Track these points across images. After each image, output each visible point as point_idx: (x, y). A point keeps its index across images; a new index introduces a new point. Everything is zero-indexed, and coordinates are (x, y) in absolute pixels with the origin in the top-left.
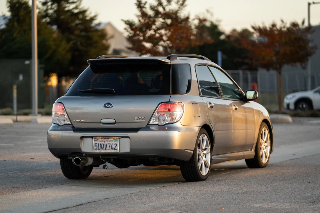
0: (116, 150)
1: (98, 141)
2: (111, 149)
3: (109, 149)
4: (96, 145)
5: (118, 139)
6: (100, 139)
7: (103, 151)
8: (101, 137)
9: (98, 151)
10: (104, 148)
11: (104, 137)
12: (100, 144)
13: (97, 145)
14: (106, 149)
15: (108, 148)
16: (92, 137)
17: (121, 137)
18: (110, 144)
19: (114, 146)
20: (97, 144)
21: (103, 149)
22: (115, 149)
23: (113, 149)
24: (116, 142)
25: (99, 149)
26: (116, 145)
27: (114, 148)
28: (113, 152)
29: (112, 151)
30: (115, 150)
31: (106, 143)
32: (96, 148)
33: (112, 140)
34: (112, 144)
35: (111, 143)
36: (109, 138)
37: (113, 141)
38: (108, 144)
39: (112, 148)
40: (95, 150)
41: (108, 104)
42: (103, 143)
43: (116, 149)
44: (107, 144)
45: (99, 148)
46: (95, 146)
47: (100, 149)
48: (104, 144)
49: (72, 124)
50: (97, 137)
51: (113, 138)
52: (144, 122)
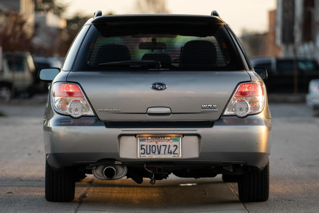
0: (177, 155)
1: (146, 141)
2: (168, 153)
3: (165, 154)
4: (143, 147)
5: (178, 139)
6: (150, 138)
8: (150, 135)
9: (147, 156)
10: (157, 152)
11: (156, 135)
12: (150, 146)
13: (145, 147)
14: (159, 153)
15: (162, 151)
16: (135, 135)
17: (184, 135)
18: (166, 146)
19: (172, 149)
20: (144, 145)
21: (154, 153)
22: (174, 154)
23: (171, 153)
24: (176, 143)
25: (147, 154)
26: (175, 147)
27: (172, 152)
28: (172, 157)
29: (171, 156)
30: (175, 155)
31: (160, 143)
32: (143, 151)
33: (169, 140)
34: (169, 146)
35: (167, 144)
36: (164, 137)
37: (171, 141)
38: (163, 145)
39: (170, 152)
40: (142, 155)
41: (159, 84)
42: (154, 143)
43: (177, 154)
44: (161, 146)
45: (148, 152)
46: (142, 149)
47: (149, 154)
48: (156, 145)
49: (96, 116)
50: (144, 135)
51: (171, 136)
52: (216, 111)
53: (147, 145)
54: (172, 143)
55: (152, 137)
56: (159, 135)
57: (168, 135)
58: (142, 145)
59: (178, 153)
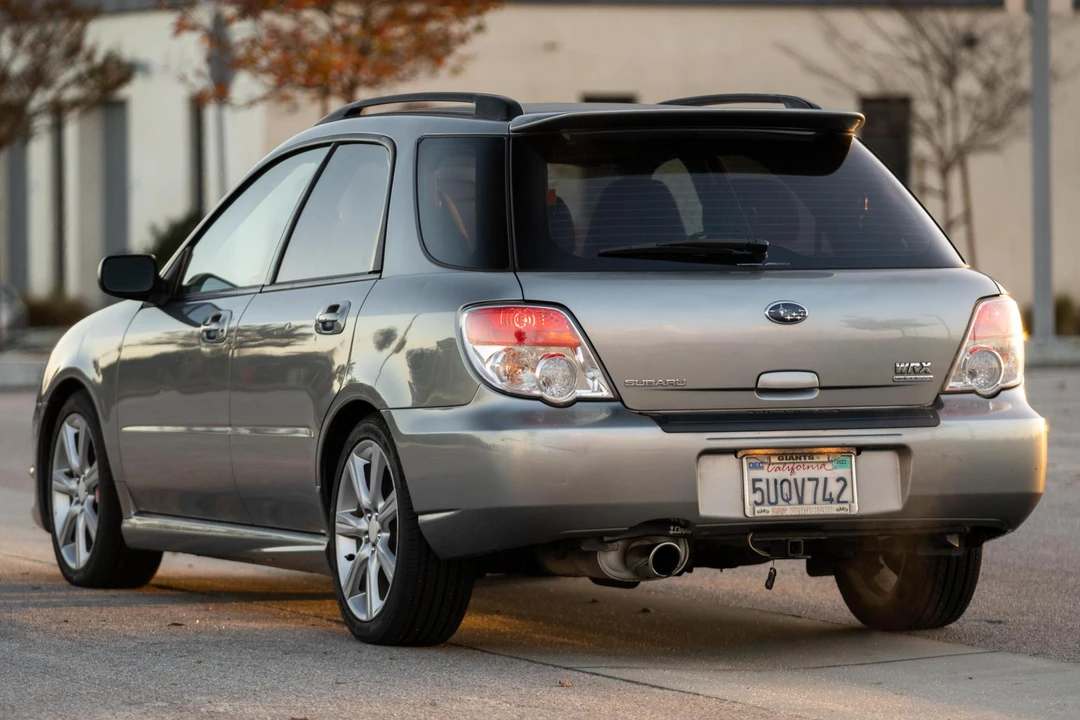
0: (846, 506)
1: (766, 466)
2: (824, 499)
3: (815, 503)
4: (758, 485)
5: (848, 459)
6: (774, 460)
7: (791, 510)
8: (777, 451)
9: (771, 511)
10: (795, 499)
11: (787, 451)
12: (776, 481)
13: (762, 485)
14: (801, 501)
15: (808, 497)
16: (734, 452)
17: (860, 449)
18: (817, 480)
19: (834, 488)
20: (760, 480)
21: (788, 501)
22: (839, 502)
23: (831, 500)
24: (842, 472)
25: (771, 504)
26: (841, 483)
27: (835, 496)
28: (835, 512)
29: (832, 510)
30: (842, 506)
31: (800, 474)
32: (758, 497)
33: (824, 463)
34: (826, 479)
35: (820, 474)
36: (811, 455)
37: (829, 466)
38: (809, 479)
39: (827, 496)
40: (758, 508)
41: (786, 306)
42: (786, 474)
43: (846, 502)
44: (803, 480)
45: (773, 500)
46: (755, 490)
47: (776, 503)
48: (791, 478)
49: (618, 398)
50: (757, 451)
51: (828, 454)
52: (931, 380)
53: (768, 480)
54: (830, 472)
55: (780, 456)
56: (797, 451)
57: (818, 450)
58: (754, 481)
59: (849, 498)
